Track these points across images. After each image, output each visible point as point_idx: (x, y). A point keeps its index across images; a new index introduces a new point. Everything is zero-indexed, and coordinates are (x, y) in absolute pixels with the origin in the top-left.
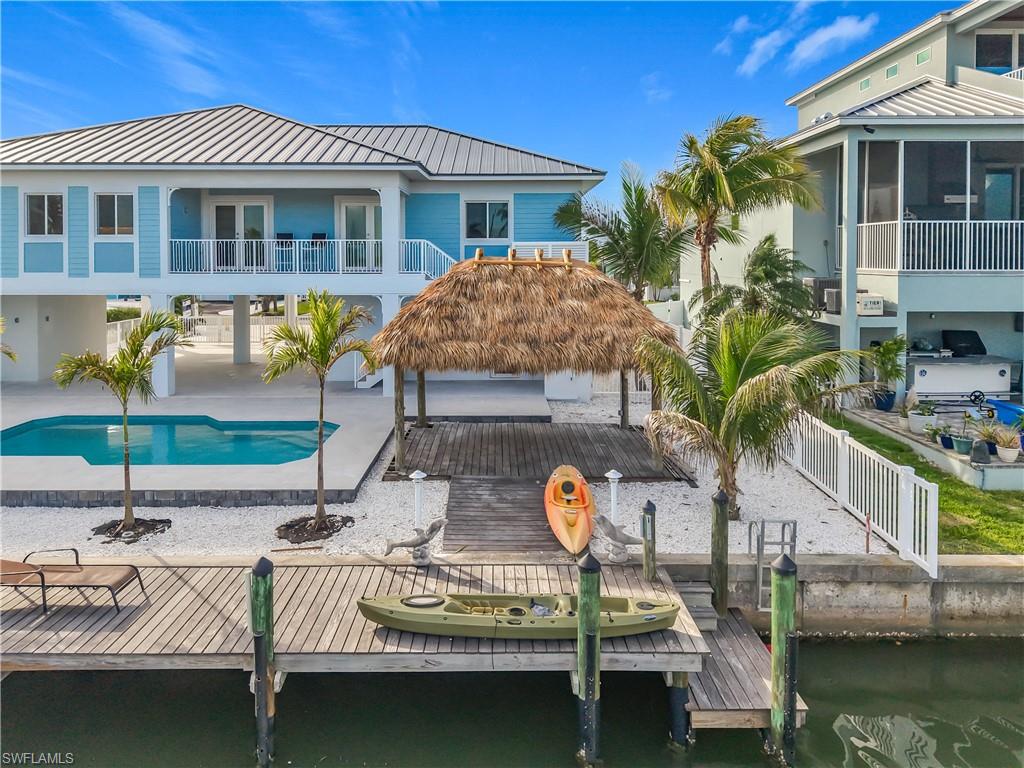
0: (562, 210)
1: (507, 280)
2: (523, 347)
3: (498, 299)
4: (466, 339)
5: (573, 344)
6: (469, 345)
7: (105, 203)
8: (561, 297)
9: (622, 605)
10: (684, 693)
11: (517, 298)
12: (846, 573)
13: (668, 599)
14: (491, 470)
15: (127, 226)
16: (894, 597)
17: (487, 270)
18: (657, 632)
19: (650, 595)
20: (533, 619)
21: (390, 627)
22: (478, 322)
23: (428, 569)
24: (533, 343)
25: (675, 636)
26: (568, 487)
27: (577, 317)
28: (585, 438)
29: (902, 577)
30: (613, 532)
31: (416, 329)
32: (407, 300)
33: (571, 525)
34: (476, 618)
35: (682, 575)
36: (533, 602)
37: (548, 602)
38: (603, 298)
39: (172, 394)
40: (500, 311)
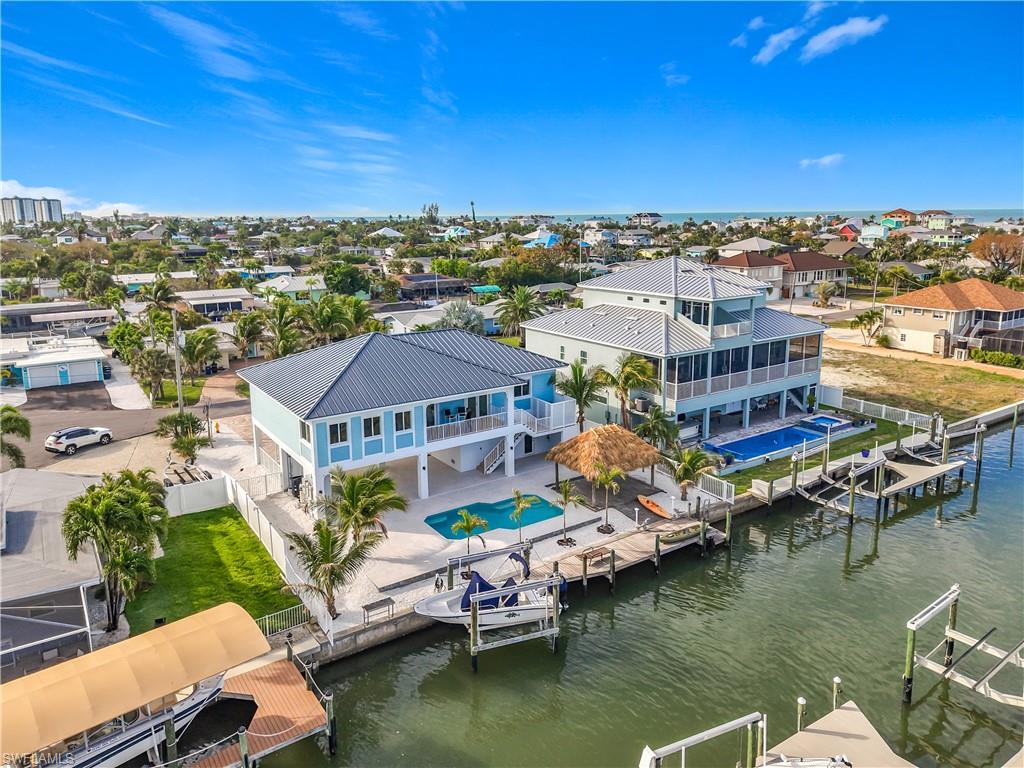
1: (610, 440)
2: (627, 464)
3: (611, 448)
4: (613, 464)
5: (638, 459)
6: (615, 466)
7: (399, 417)
8: (626, 443)
11: (616, 446)
15: (408, 425)
16: (723, 510)
17: (602, 437)
21: (667, 542)
22: (613, 457)
23: (648, 531)
24: (629, 461)
26: (648, 502)
27: (634, 449)
33: (662, 512)
34: (680, 536)
39: (429, 495)
40: (616, 452)
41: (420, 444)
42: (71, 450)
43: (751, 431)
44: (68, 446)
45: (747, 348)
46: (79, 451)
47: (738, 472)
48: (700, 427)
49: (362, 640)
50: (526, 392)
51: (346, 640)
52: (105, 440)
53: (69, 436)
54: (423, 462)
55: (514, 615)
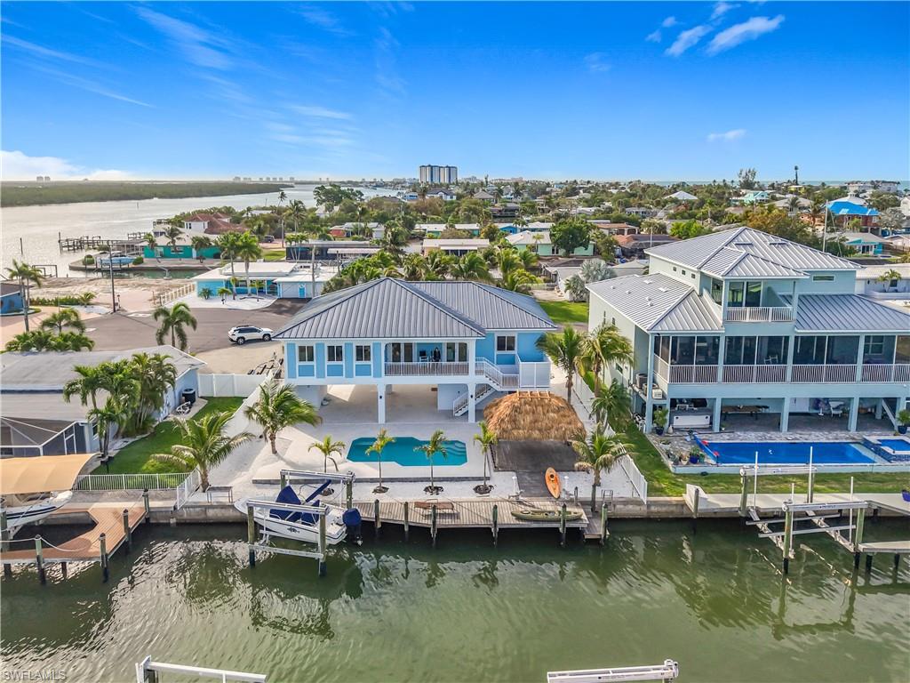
0: (538, 340)
1: (530, 405)
2: (537, 432)
3: (527, 413)
4: (519, 429)
5: (553, 430)
6: (521, 431)
7: (359, 349)
8: (548, 412)
9: (570, 513)
10: (583, 531)
11: (533, 413)
12: (626, 502)
13: (581, 511)
14: (526, 468)
15: (368, 358)
16: (638, 508)
17: (523, 400)
18: (578, 519)
19: (576, 510)
20: (550, 516)
21: (519, 518)
22: (522, 422)
23: (520, 502)
24: (540, 430)
25: (582, 520)
26: (552, 476)
27: (553, 420)
28: (552, 451)
29: (640, 503)
30: (567, 493)
31: (503, 426)
32: (478, 386)
33: (555, 489)
34: (537, 516)
35: (584, 504)
36: (550, 512)
37: (554, 512)
38: (562, 413)
39: (386, 422)
40: (529, 418)
41: (377, 375)
42: (241, 341)
43: (783, 436)
44: (239, 338)
45: (787, 338)
46: (246, 342)
47: (704, 474)
48: (711, 418)
49: (211, 513)
50: (511, 348)
51: (198, 509)
52: (267, 338)
53: (241, 331)
54: (382, 391)
55: (294, 530)
